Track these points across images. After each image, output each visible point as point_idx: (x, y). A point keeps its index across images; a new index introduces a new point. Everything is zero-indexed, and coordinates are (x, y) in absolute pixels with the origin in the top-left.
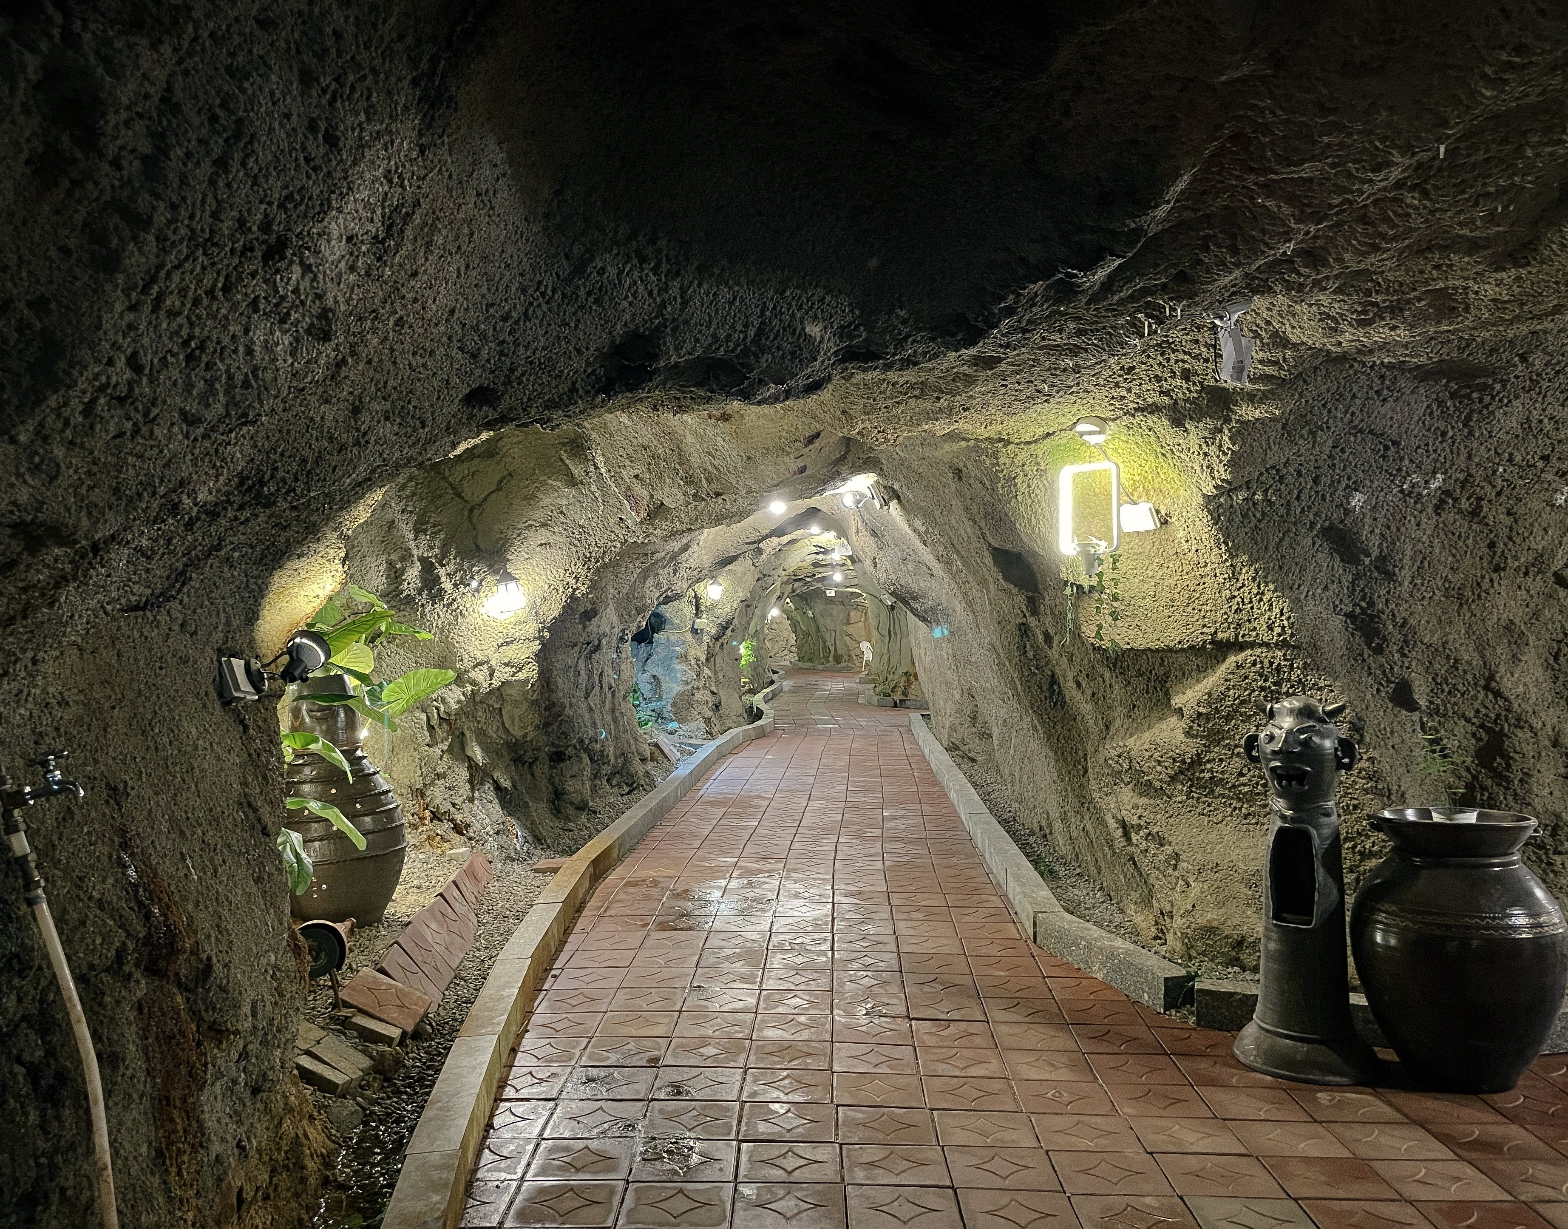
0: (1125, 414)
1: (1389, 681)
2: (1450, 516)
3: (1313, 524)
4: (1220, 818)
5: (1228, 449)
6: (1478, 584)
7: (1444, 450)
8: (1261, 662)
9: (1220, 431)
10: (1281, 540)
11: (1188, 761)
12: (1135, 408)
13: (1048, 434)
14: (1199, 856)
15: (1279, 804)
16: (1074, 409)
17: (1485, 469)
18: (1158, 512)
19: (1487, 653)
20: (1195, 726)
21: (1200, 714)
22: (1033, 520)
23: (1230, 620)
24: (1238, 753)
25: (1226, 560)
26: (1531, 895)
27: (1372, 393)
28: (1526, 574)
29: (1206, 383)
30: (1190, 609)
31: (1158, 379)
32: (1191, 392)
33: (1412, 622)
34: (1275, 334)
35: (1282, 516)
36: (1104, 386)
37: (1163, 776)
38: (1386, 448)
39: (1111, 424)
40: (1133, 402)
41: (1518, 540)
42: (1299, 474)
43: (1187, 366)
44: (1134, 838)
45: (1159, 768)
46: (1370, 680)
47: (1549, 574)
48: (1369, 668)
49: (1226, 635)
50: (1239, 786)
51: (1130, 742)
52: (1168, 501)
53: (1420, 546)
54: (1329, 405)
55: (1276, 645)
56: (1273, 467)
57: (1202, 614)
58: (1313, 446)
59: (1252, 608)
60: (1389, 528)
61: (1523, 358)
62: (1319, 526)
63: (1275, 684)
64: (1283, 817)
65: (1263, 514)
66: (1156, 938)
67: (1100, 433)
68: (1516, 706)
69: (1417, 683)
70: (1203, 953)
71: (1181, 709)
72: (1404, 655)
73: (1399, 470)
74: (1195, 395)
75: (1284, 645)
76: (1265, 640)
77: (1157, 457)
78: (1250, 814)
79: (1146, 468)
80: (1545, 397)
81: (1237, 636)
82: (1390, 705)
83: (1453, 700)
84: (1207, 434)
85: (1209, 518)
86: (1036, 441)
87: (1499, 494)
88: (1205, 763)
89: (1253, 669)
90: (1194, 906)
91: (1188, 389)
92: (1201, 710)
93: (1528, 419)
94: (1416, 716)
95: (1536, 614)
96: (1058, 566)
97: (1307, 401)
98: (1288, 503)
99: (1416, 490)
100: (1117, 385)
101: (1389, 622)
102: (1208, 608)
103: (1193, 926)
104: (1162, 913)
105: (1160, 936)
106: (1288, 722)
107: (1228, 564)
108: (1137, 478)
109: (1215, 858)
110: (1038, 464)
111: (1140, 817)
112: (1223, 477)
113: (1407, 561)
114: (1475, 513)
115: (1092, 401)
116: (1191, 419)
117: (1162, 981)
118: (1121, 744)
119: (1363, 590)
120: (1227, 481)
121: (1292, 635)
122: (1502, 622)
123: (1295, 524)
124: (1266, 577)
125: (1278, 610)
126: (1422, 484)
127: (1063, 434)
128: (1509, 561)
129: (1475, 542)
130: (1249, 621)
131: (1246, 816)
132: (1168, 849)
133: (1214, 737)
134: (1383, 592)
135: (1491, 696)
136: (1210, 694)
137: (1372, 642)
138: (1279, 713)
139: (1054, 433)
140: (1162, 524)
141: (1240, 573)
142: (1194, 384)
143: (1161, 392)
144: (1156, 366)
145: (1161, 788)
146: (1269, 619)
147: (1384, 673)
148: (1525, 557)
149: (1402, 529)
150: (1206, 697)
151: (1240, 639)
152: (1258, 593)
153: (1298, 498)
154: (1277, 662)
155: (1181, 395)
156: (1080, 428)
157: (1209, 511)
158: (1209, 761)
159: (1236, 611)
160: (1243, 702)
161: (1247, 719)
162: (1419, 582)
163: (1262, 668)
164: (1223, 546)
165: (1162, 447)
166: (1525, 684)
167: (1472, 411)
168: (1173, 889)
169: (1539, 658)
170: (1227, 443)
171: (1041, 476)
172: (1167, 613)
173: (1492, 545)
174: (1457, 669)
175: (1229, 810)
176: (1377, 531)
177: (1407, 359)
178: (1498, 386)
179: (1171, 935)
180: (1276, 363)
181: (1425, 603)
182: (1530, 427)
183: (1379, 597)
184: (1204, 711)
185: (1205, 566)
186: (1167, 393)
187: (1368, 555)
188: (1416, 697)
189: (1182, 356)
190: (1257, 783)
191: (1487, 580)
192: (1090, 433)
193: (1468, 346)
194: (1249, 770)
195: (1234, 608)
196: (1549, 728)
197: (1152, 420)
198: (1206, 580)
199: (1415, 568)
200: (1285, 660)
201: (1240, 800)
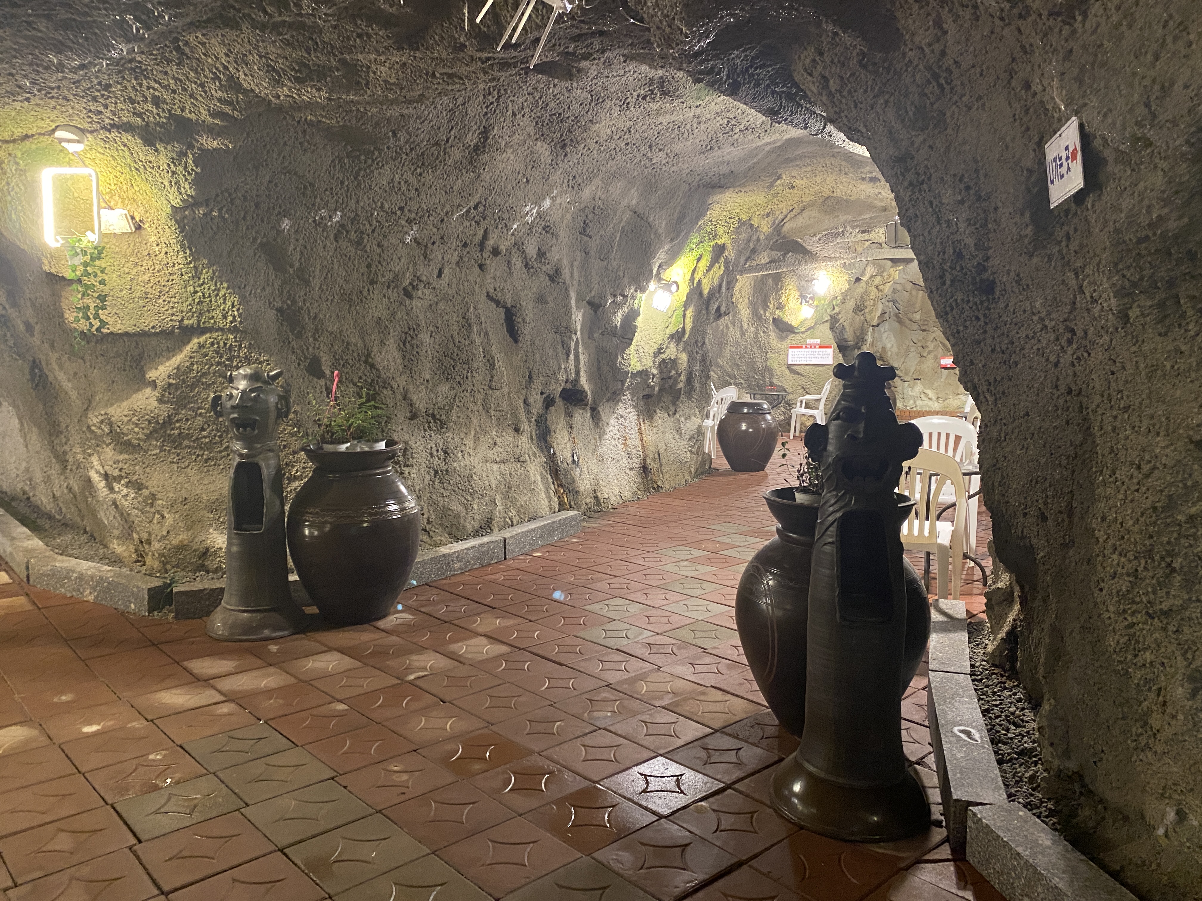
0: (102, 128)
1: (306, 358)
2: (344, 244)
3: (255, 239)
4: (187, 463)
5: (192, 170)
6: (361, 292)
7: (342, 194)
8: (218, 343)
9: (185, 155)
10: (231, 250)
11: (161, 422)
12: (110, 124)
13: (26, 137)
14: (171, 495)
15: (237, 446)
16: (53, 116)
17: (367, 212)
18: (133, 218)
19: (367, 338)
20: (167, 394)
21: (170, 385)
22: (13, 216)
23: (194, 310)
24: (201, 414)
25: (191, 262)
26: (399, 491)
27: (297, 143)
28: (388, 287)
29: (173, 112)
30: (161, 301)
31: (132, 101)
32: (160, 117)
33: (321, 316)
34: (231, 78)
35: (232, 231)
36: (83, 97)
37: (140, 436)
38: (305, 187)
39: (88, 135)
40: (108, 118)
41: (384, 264)
42: (245, 198)
43: (157, 93)
44: (116, 487)
45: (136, 430)
46: (294, 357)
47: (401, 289)
48: (293, 348)
49: (191, 322)
50: (201, 438)
51: (111, 411)
52: (141, 209)
53: (325, 263)
54: (268, 147)
55: (229, 329)
56: (227, 190)
57: (171, 305)
58: (256, 179)
59: (211, 301)
60: (306, 247)
61: (394, 134)
62: (259, 241)
63: (227, 360)
64: (241, 455)
65: (218, 227)
66: (137, 561)
67: (78, 142)
68: (383, 374)
69: (324, 359)
70: (177, 566)
71: (154, 381)
72: (315, 339)
73: (314, 205)
74: (164, 120)
75: (234, 330)
76: (221, 325)
77: (131, 170)
78: (209, 459)
79: (121, 179)
80: (403, 165)
81: (199, 322)
82: (307, 374)
83: (346, 371)
84: (174, 155)
85: (177, 226)
86: (14, 141)
87: (373, 231)
88: (175, 423)
89: (212, 348)
90: (168, 532)
91: (158, 114)
92: (171, 381)
93: (392, 180)
94: (322, 382)
95: (393, 314)
96: (40, 259)
97: (252, 141)
98: (237, 222)
99: (324, 221)
100: (95, 99)
101: (306, 316)
102: (176, 300)
103: (168, 547)
104: (141, 542)
105: (141, 558)
106: (242, 385)
107: (192, 265)
108: (113, 187)
109: (184, 494)
110: (17, 164)
111: (120, 470)
112: (189, 193)
113: (317, 272)
114: (359, 243)
115: (71, 111)
116: (161, 140)
117: (146, 592)
118: (103, 412)
119: (289, 291)
120: (192, 196)
121: (241, 323)
122: (374, 318)
123: (242, 237)
124: (220, 277)
125: (230, 303)
126: (327, 217)
127: (41, 138)
128: (380, 277)
129: (359, 263)
130: (209, 311)
131: (206, 461)
132: (146, 492)
133: (182, 402)
134: (302, 293)
135: (368, 368)
136: (178, 368)
137: (295, 329)
138: (236, 379)
139: (33, 135)
140: (136, 229)
141: (201, 273)
142: (163, 111)
143: (134, 113)
144: (130, 88)
145: (139, 444)
146: (224, 310)
147: (303, 352)
148: (389, 276)
149: (315, 250)
150: (175, 371)
151: (202, 326)
152: (215, 290)
153: (244, 218)
154: (229, 343)
155: (152, 119)
156: (59, 134)
157: (176, 221)
158: (177, 421)
159: (198, 303)
160: (204, 374)
161: (208, 386)
162: (325, 288)
163: (218, 347)
164: (188, 251)
165: (136, 163)
166: (388, 360)
167: (360, 169)
168: (151, 522)
169: (395, 343)
170: (191, 165)
171: (20, 175)
172: (141, 303)
173: (369, 266)
174: (348, 349)
175: (194, 457)
176: (298, 249)
177: (324, 120)
178: (376, 153)
179: (150, 557)
180: (230, 103)
181: (329, 303)
182: (393, 186)
183: (299, 297)
184: (174, 382)
185: (174, 266)
186: (140, 115)
187: (292, 266)
188: (323, 368)
189: (153, 84)
190: (215, 435)
191: (366, 289)
192: (69, 141)
193: (362, 117)
194: (209, 426)
195: (197, 300)
196: (401, 387)
197: (126, 137)
198: (175, 277)
199: (322, 278)
200: (236, 341)
201: (201, 448)
